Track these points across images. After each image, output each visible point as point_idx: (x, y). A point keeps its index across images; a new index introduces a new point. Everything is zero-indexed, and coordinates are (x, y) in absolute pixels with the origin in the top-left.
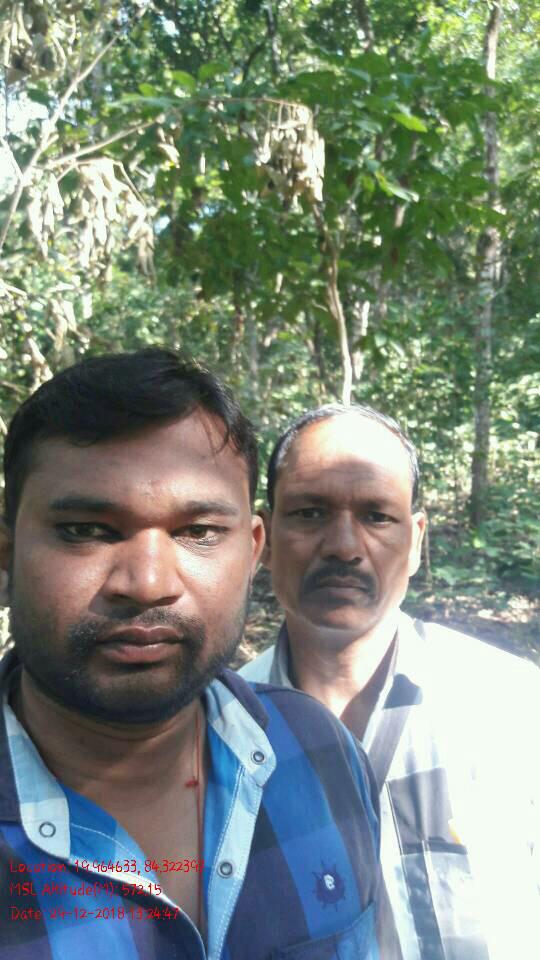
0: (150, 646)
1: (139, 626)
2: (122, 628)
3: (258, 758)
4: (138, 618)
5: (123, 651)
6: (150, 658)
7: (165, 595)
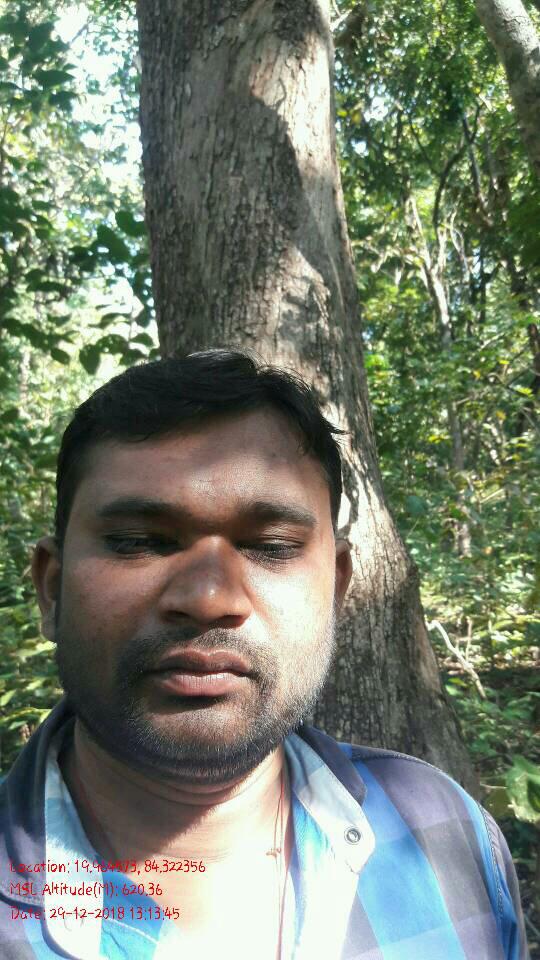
0: (214, 676)
1: (197, 649)
2: (177, 651)
3: (352, 836)
4: (196, 640)
5: (177, 682)
6: (214, 691)
7: (229, 613)
